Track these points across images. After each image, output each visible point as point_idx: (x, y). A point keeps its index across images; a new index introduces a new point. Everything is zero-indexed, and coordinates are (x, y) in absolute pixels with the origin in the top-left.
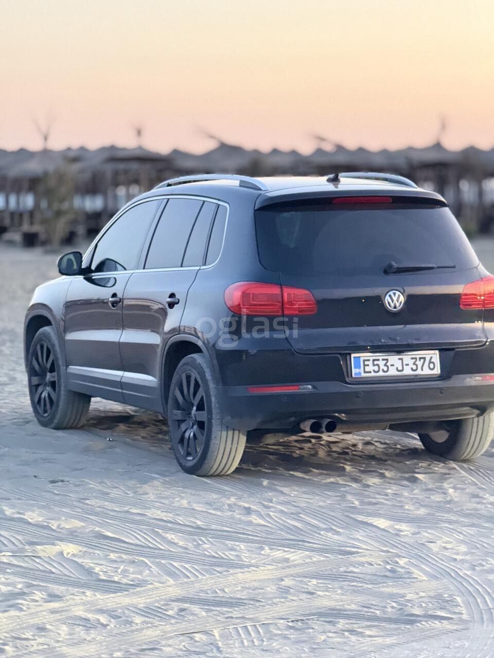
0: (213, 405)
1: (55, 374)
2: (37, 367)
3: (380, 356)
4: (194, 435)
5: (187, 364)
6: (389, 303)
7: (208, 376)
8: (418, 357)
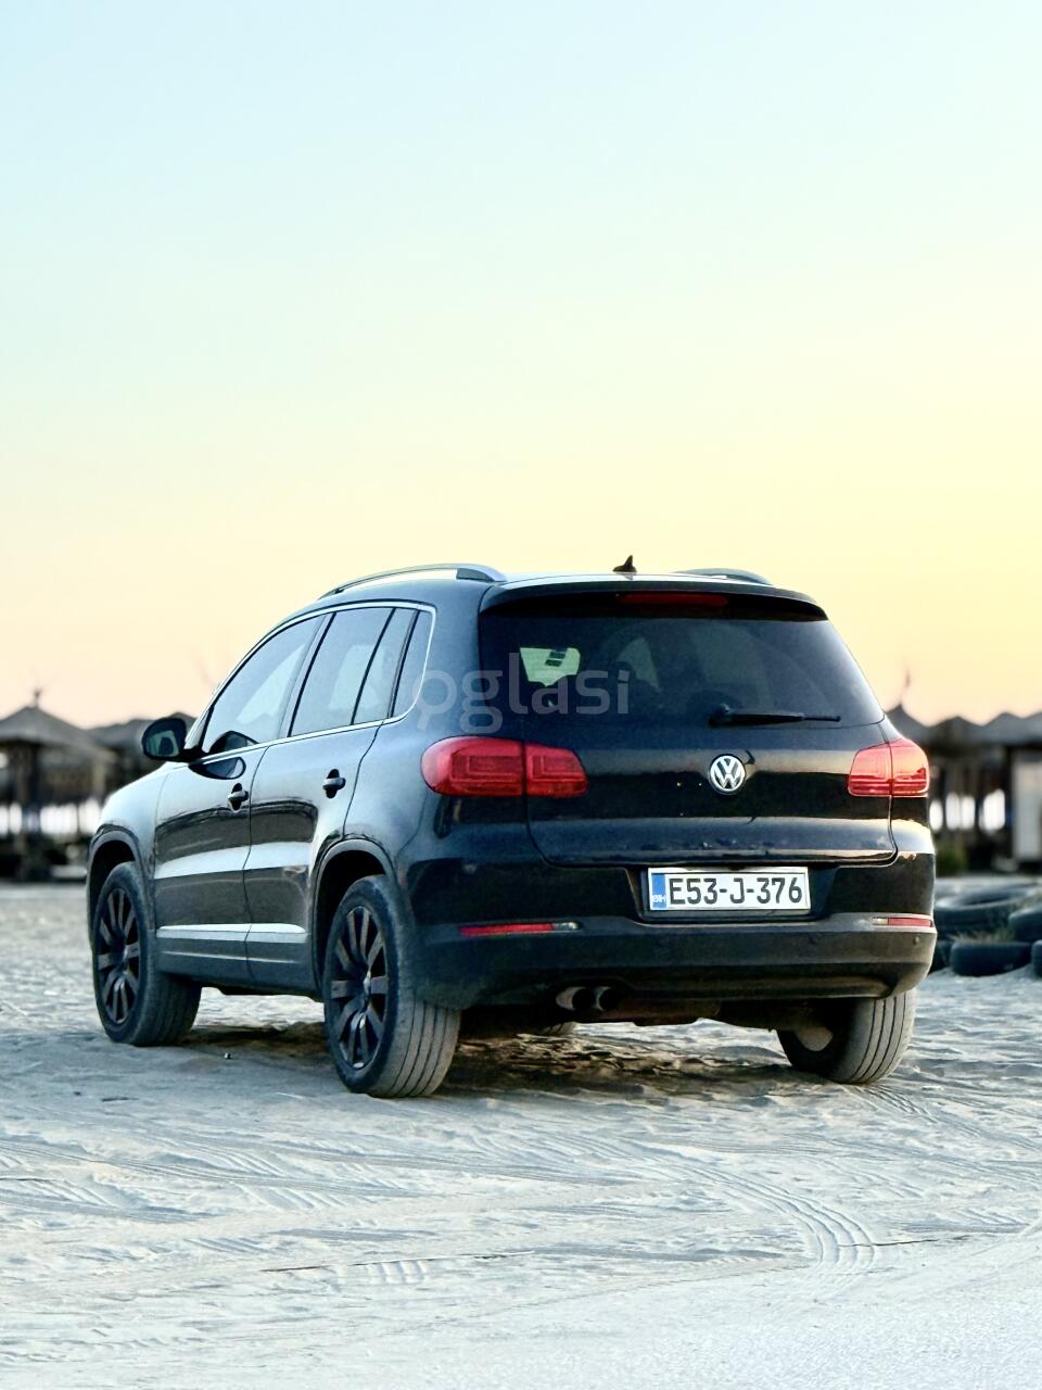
0: (399, 964)
1: (137, 945)
2: (107, 937)
3: (702, 875)
4: (367, 1022)
5: (357, 894)
6: (718, 779)
7: (392, 910)
8: (770, 877)
